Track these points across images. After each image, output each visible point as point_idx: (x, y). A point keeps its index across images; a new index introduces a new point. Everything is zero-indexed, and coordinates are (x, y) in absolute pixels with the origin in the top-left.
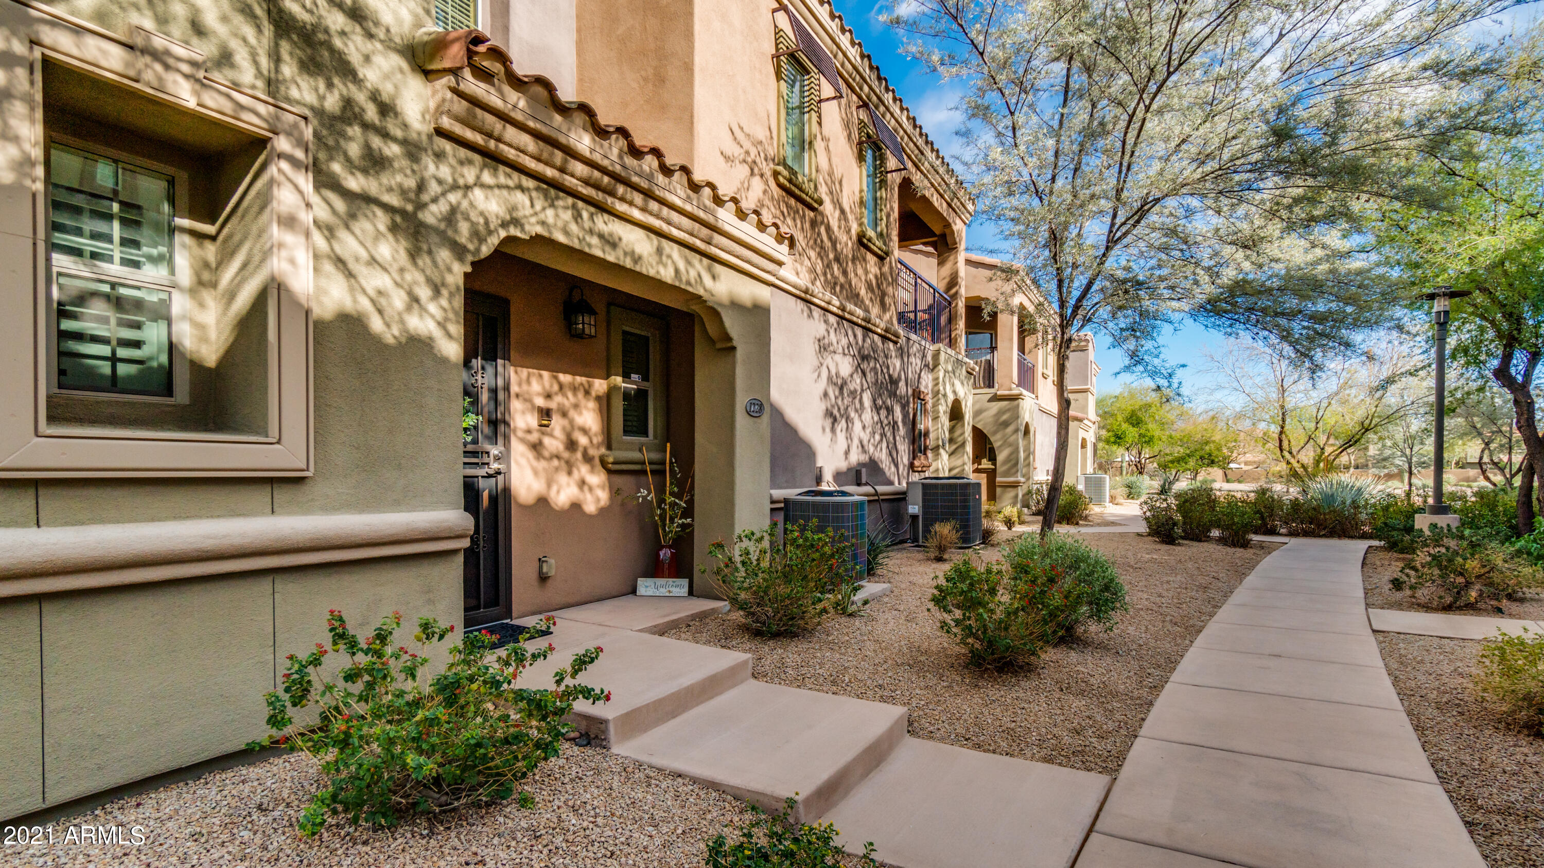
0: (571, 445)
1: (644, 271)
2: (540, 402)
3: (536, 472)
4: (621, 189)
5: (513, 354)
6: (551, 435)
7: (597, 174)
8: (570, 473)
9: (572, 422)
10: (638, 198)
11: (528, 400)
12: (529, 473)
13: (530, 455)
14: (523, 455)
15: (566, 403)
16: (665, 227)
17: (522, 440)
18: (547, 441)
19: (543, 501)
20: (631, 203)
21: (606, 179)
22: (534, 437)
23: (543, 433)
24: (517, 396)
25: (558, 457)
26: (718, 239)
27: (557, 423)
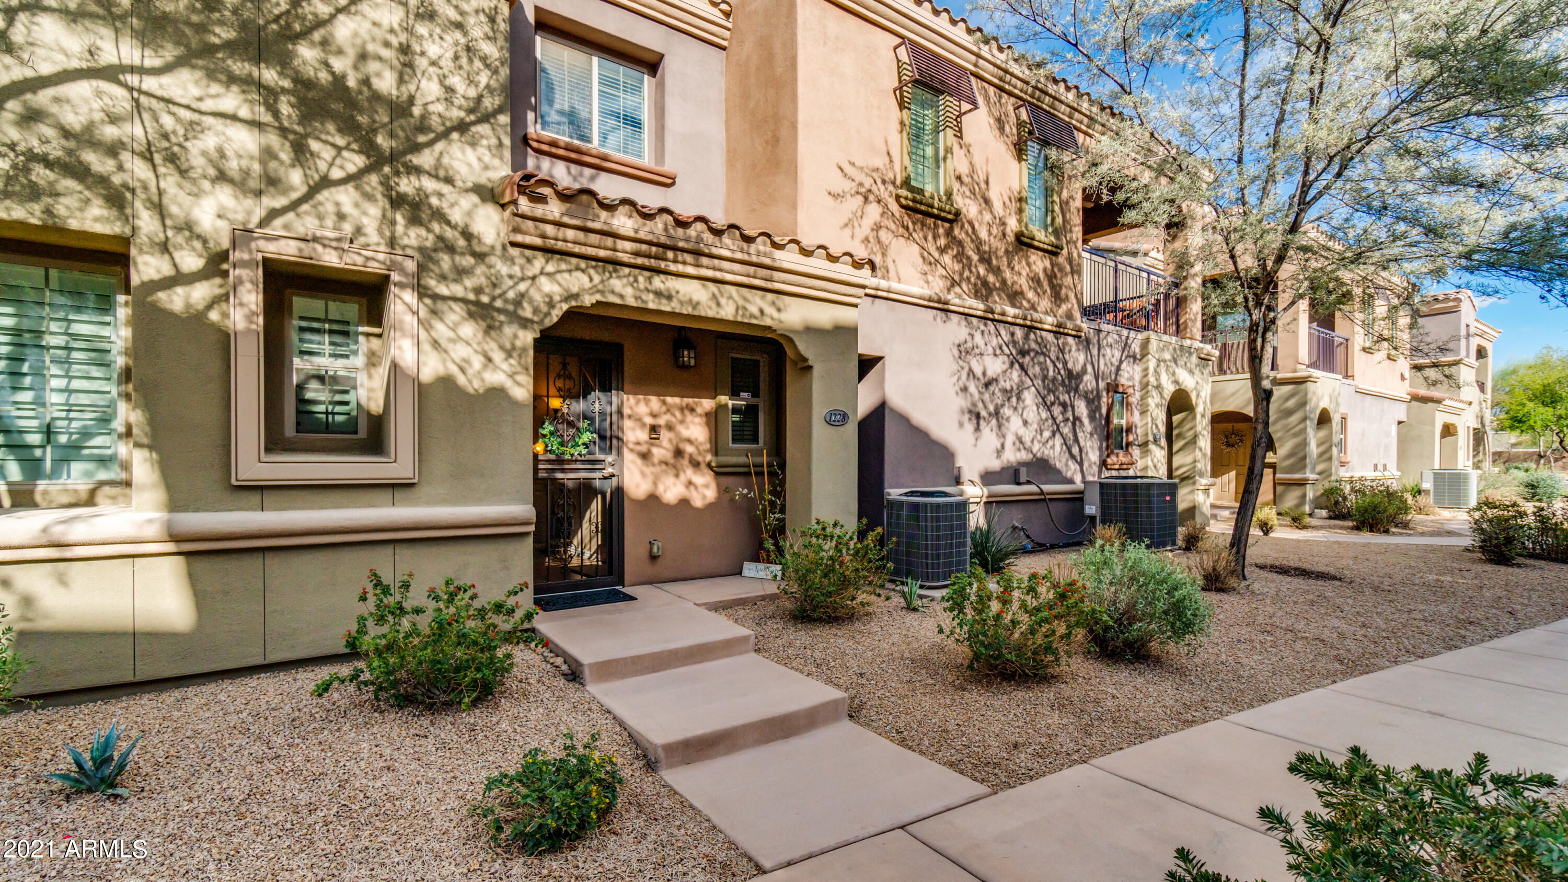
0: (679, 453)
1: (703, 314)
2: (649, 420)
3: (643, 474)
4: (670, 255)
5: (626, 386)
6: (660, 446)
7: (644, 247)
8: (677, 476)
9: (678, 435)
10: (689, 258)
11: (639, 420)
12: (637, 477)
13: (639, 461)
14: (634, 462)
15: (673, 419)
16: (718, 275)
17: (632, 450)
18: (655, 450)
19: (653, 498)
20: (684, 263)
21: (654, 249)
22: (643, 448)
23: (652, 444)
24: (630, 417)
25: (666, 463)
26: (777, 275)
27: (665, 435)
